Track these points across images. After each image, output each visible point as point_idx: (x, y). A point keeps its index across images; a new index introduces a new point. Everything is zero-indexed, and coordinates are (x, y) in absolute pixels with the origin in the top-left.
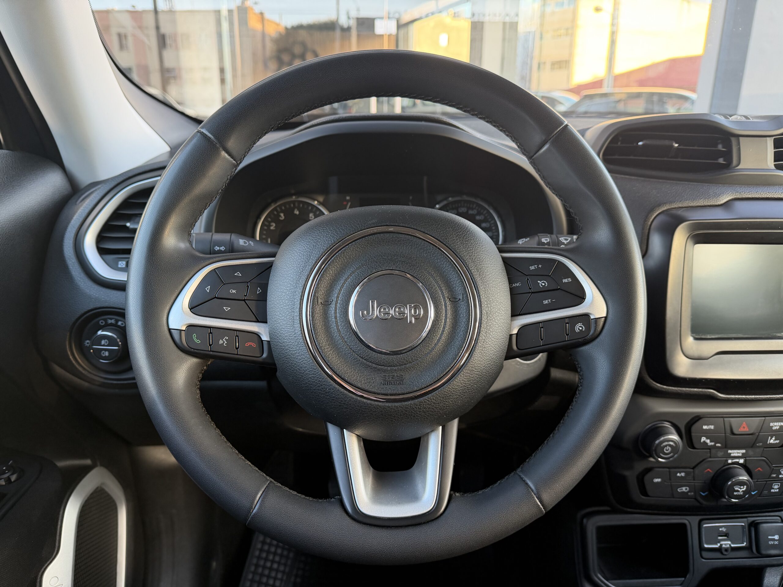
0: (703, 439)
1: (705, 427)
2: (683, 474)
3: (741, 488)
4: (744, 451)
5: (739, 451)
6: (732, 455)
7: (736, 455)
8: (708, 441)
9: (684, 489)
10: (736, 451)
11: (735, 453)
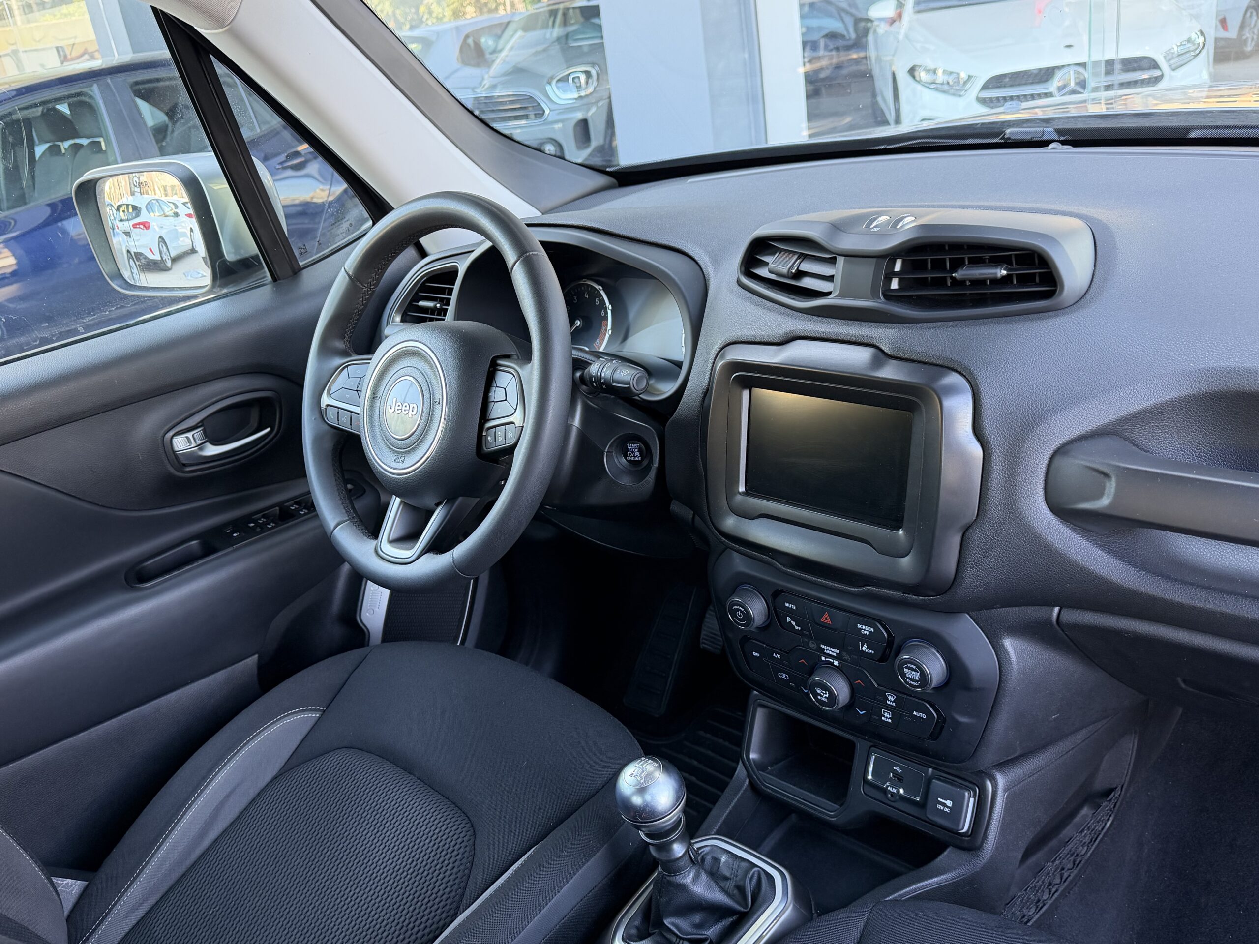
0: (789, 619)
1: (787, 605)
2: (778, 656)
3: (824, 694)
4: (838, 652)
5: (833, 650)
6: (825, 651)
7: (831, 653)
8: (794, 623)
9: (784, 675)
10: (829, 648)
11: (829, 650)
